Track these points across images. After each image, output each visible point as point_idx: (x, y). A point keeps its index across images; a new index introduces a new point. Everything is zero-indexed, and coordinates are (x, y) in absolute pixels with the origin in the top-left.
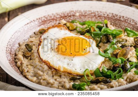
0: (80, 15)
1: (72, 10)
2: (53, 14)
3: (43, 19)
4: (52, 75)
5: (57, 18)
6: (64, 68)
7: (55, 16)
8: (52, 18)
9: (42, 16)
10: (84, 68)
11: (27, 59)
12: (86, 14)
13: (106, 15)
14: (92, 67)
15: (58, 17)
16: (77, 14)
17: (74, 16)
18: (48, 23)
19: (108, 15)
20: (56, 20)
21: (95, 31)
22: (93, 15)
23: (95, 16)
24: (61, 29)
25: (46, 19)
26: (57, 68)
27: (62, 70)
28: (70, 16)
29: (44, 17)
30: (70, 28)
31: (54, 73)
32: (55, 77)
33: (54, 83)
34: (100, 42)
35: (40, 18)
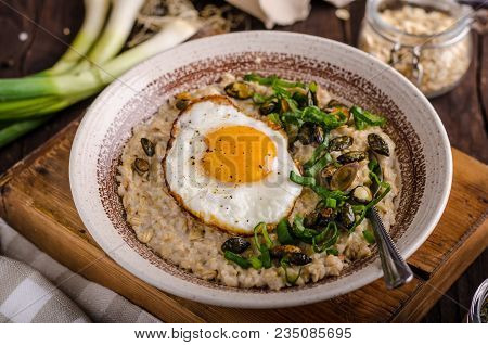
0: (263, 62)
1: (249, 50)
2: (209, 59)
3: (188, 70)
4: (185, 228)
5: (216, 67)
6: (212, 217)
7: (213, 63)
8: (207, 66)
9: (186, 64)
10: (256, 216)
11: (141, 176)
12: (276, 61)
13: (315, 66)
14: (273, 217)
15: (219, 65)
16: (258, 60)
17: (251, 62)
18: (199, 79)
19: (319, 66)
20: (215, 72)
21: (289, 109)
22: (290, 62)
23: (293, 65)
24: (220, 104)
25: (193, 71)
26: (198, 215)
27: (207, 220)
28: (243, 64)
29: (191, 65)
30: (241, 94)
31: (190, 223)
32: (192, 236)
33: (187, 251)
34: (297, 138)
35: (181, 69)
